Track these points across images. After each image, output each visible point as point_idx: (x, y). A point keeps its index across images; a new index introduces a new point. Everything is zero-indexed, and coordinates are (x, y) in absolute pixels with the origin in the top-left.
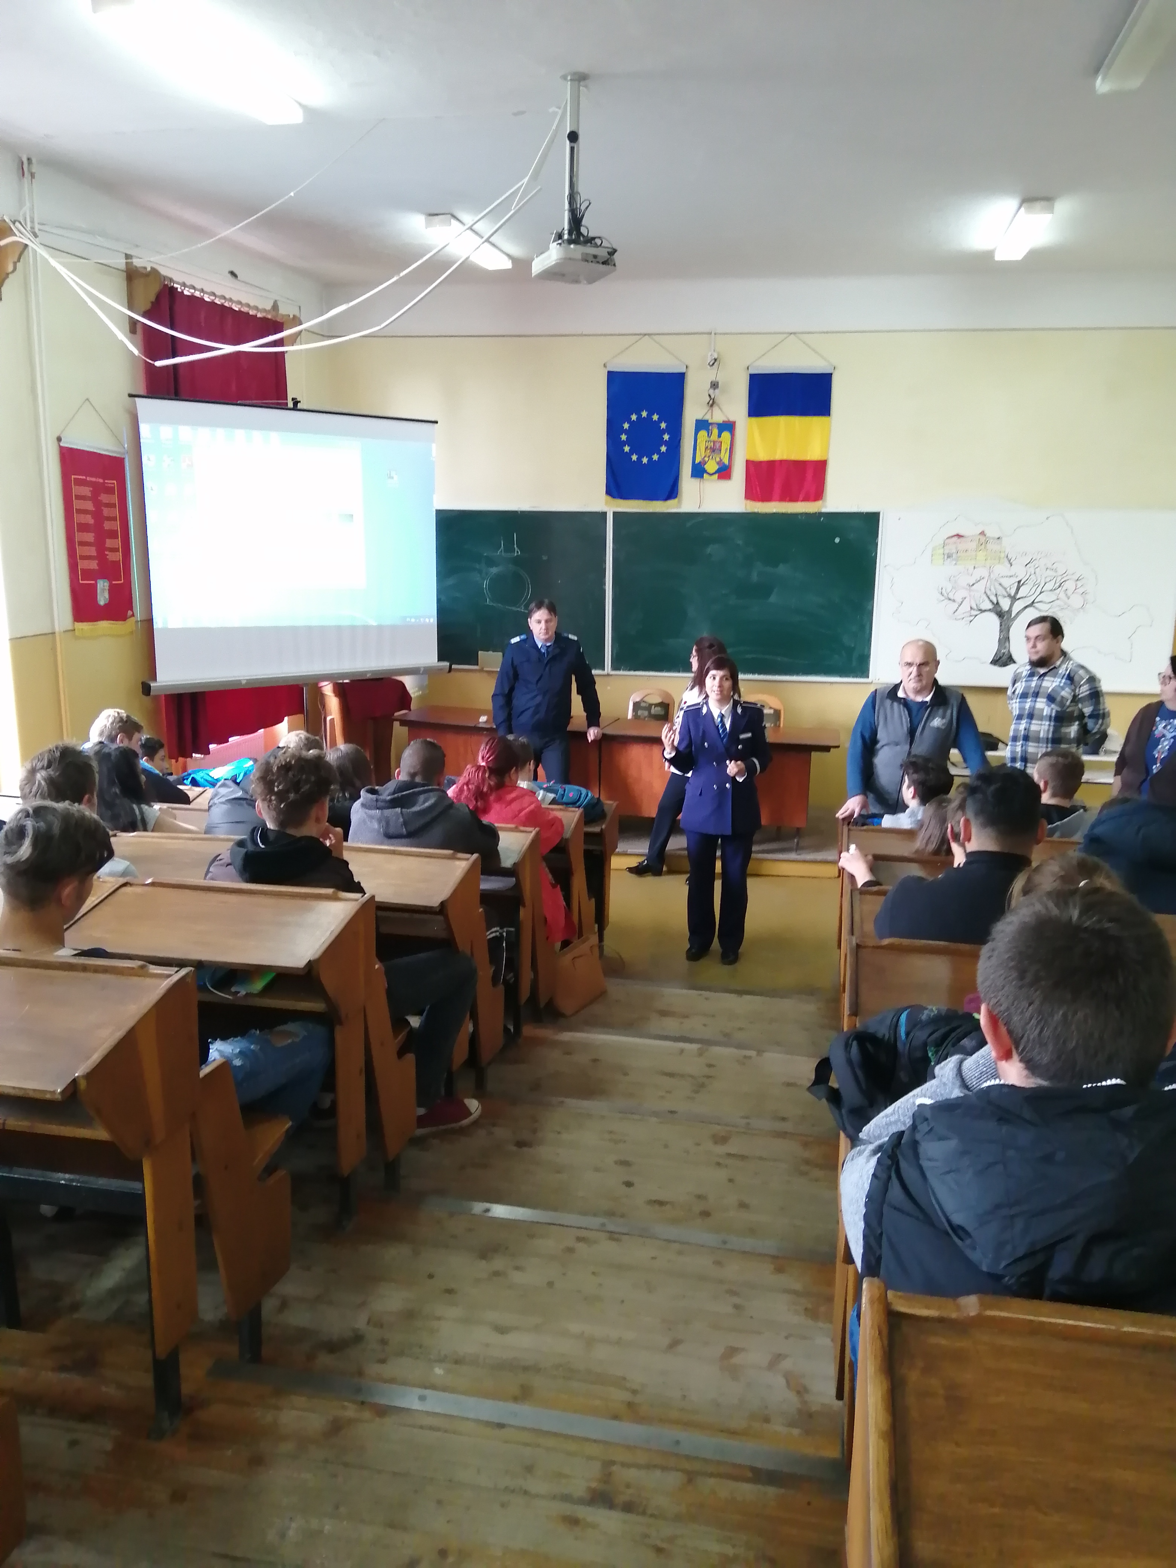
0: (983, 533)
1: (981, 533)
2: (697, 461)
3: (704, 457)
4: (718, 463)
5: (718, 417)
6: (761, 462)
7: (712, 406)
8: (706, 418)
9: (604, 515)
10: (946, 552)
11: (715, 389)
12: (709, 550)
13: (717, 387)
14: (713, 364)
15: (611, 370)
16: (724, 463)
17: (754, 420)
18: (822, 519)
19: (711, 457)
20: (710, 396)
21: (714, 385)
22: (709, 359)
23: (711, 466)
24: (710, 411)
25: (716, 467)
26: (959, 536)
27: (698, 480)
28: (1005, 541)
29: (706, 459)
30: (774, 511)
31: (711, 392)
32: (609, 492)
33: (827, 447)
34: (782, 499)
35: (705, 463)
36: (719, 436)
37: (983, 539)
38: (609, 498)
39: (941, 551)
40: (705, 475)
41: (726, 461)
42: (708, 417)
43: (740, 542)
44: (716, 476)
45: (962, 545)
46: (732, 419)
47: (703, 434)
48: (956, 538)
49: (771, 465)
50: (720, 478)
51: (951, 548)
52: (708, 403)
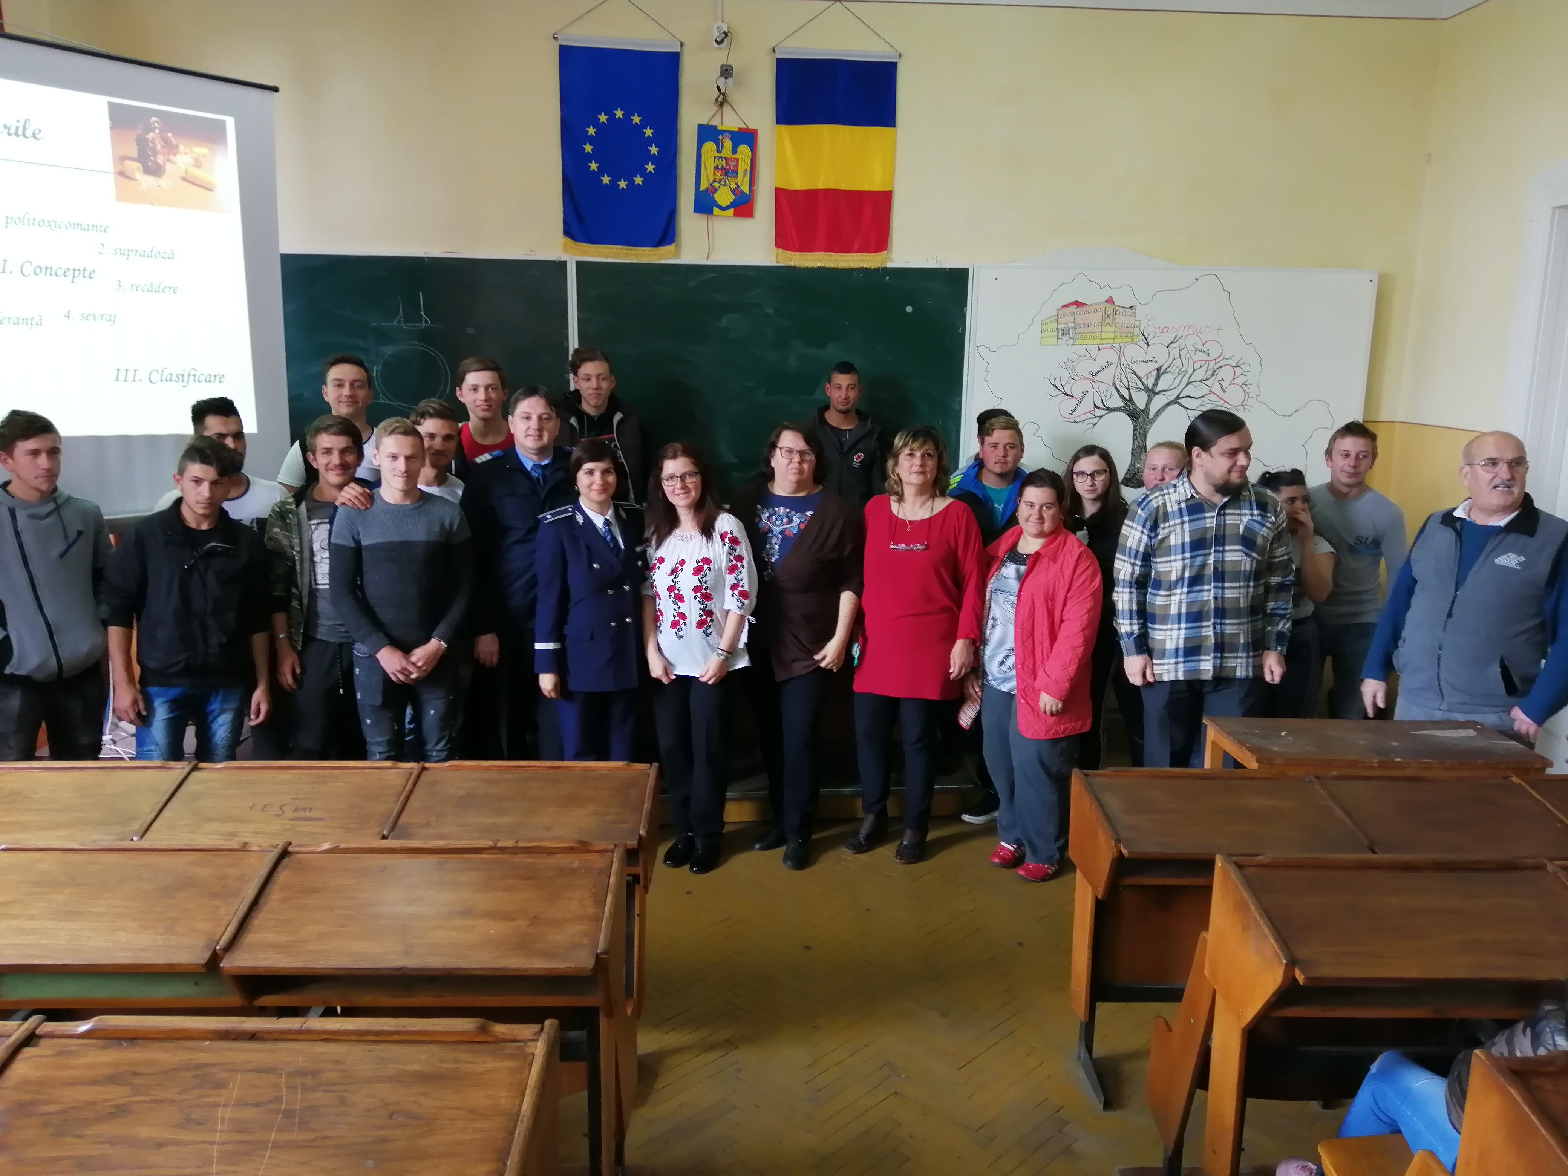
0: (1110, 301)
1: (1107, 301)
2: (703, 187)
3: (713, 182)
4: (733, 192)
5: (730, 122)
6: (796, 192)
7: (721, 105)
8: (713, 123)
9: (562, 265)
10: (1061, 326)
11: (726, 78)
12: (724, 322)
13: (731, 75)
14: (722, 41)
15: (564, 43)
16: (742, 191)
17: (784, 128)
18: (888, 277)
19: (723, 183)
20: (719, 88)
21: (726, 72)
22: (716, 34)
23: (724, 197)
24: (719, 115)
25: (731, 198)
26: (1078, 304)
27: (705, 216)
28: (1140, 312)
29: (716, 185)
30: (819, 264)
31: (722, 82)
32: (567, 232)
33: (891, 171)
34: (828, 249)
35: (716, 190)
36: (734, 151)
37: (1110, 307)
38: (569, 241)
39: (1054, 325)
40: (716, 210)
41: (746, 189)
42: (715, 122)
43: (770, 311)
44: (731, 211)
45: (1081, 317)
46: (751, 126)
47: (709, 147)
48: (1072, 308)
49: (812, 197)
50: (736, 214)
51: (1067, 321)
52: (716, 100)
